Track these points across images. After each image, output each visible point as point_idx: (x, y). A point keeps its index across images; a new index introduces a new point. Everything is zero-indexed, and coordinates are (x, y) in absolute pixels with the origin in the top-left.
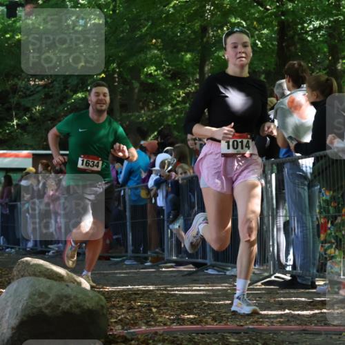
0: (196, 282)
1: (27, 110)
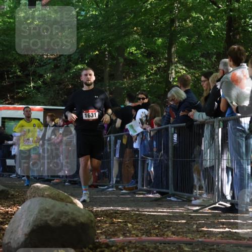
0: (160, 206)
1: (41, 76)
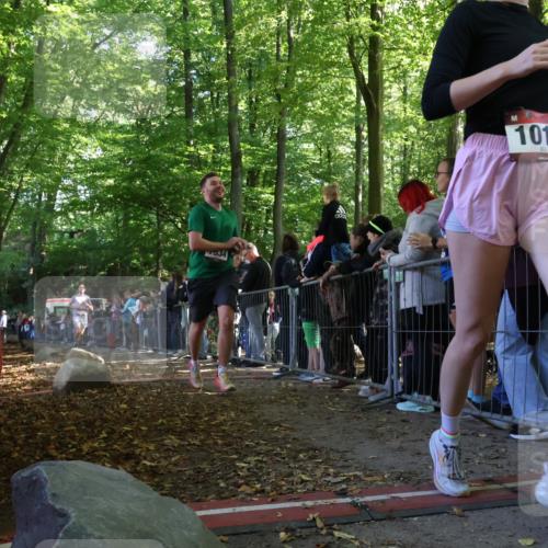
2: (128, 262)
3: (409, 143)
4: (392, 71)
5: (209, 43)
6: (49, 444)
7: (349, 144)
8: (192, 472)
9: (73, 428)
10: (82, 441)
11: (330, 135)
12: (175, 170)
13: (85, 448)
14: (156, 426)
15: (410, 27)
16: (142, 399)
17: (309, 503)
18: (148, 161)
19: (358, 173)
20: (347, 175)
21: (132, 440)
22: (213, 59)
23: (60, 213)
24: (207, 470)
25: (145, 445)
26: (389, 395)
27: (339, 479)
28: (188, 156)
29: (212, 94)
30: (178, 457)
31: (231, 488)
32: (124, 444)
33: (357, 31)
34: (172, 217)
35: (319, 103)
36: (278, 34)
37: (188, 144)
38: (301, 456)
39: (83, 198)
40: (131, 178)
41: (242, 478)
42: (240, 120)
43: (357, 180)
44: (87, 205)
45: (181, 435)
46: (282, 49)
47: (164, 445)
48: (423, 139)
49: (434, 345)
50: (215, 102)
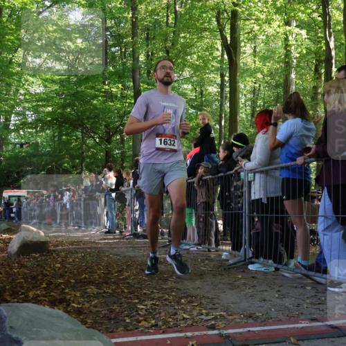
2: (61, 165)
3: (257, 85)
4: (246, 35)
5: (119, 13)
6: (5, 292)
7: (216, 85)
8: (106, 312)
9: (22, 280)
10: (28, 290)
11: (203, 79)
12: (95, 102)
13: (31, 294)
14: (81, 279)
15: (260, 4)
16: (71, 260)
17: (189, 334)
18: (76, 95)
19: (221, 106)
20: (214, 107)
21: (63, 289)
22: (122, 25)
23: (14, 130)
24: (117, 311)
25: (73, 293)
26: (243, 259)
27: (210, 317)
28: (104, 92)
29: (121, 50)
30: (96, 301)
31: (134, 323)
32: (59, 292)
33: (223, 7)
34: (92, 134)
35: (195, 56)
36: (168, 8)
37: (104, 83)
38: (183, 301)
39: (30, 120)
40: (64, 107)
41: (142, 316)
42: (140, 67)
43: (221, 110)
44: (33, 125)
45: (98, 286)
46: (170, 18)
47: (86, 293)
48: (267, 82)
49: (275, 225)
50: (123, 55)
